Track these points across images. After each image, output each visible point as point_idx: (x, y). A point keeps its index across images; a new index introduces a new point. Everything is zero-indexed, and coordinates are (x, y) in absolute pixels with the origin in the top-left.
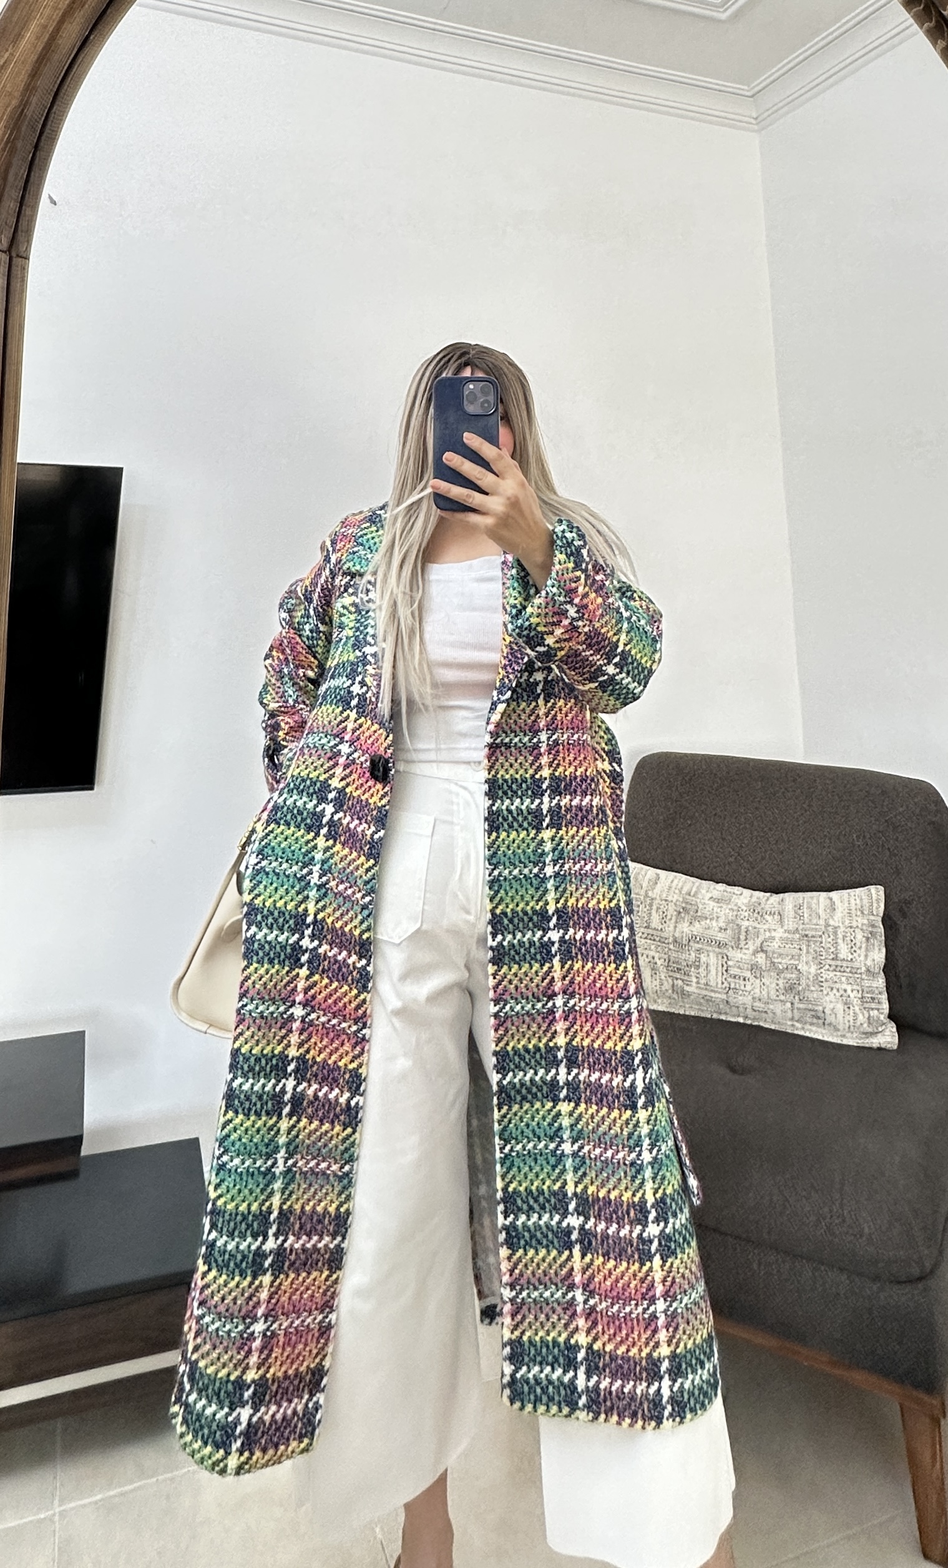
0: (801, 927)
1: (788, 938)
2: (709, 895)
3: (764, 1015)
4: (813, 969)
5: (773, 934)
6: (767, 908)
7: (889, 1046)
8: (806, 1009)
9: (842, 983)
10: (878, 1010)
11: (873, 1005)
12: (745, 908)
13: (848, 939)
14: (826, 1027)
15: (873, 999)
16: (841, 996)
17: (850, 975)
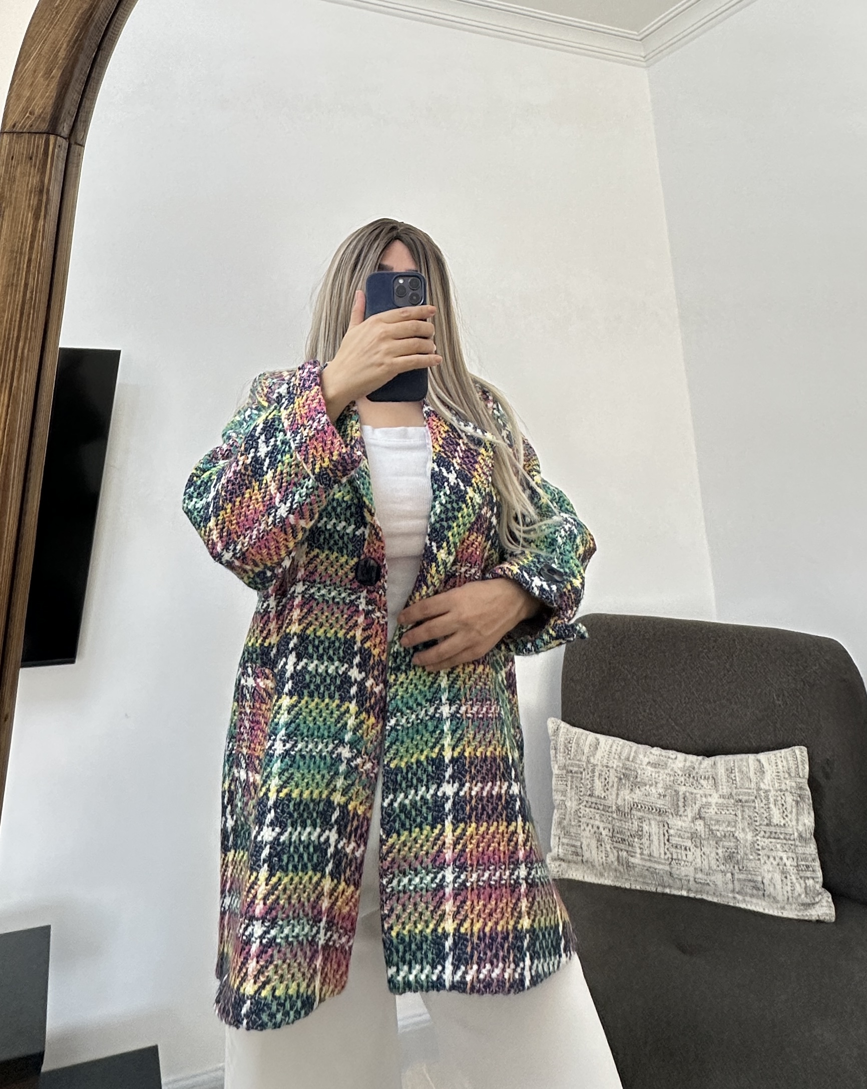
0: (735, 791)
1: (722, 804)
2: (646, 760)
4: (748, 836)
5: (709, 800)
6: (700, 771)
7: (826, 918)
8: (745, 880)
9: (777, 850)
10: (812, 878)
11: (808, 874)
12: (678, 772)
13: (779, 803)
14: (766, 898)
15: (807, 867)
16: (778, 865)
17: (785, 842)
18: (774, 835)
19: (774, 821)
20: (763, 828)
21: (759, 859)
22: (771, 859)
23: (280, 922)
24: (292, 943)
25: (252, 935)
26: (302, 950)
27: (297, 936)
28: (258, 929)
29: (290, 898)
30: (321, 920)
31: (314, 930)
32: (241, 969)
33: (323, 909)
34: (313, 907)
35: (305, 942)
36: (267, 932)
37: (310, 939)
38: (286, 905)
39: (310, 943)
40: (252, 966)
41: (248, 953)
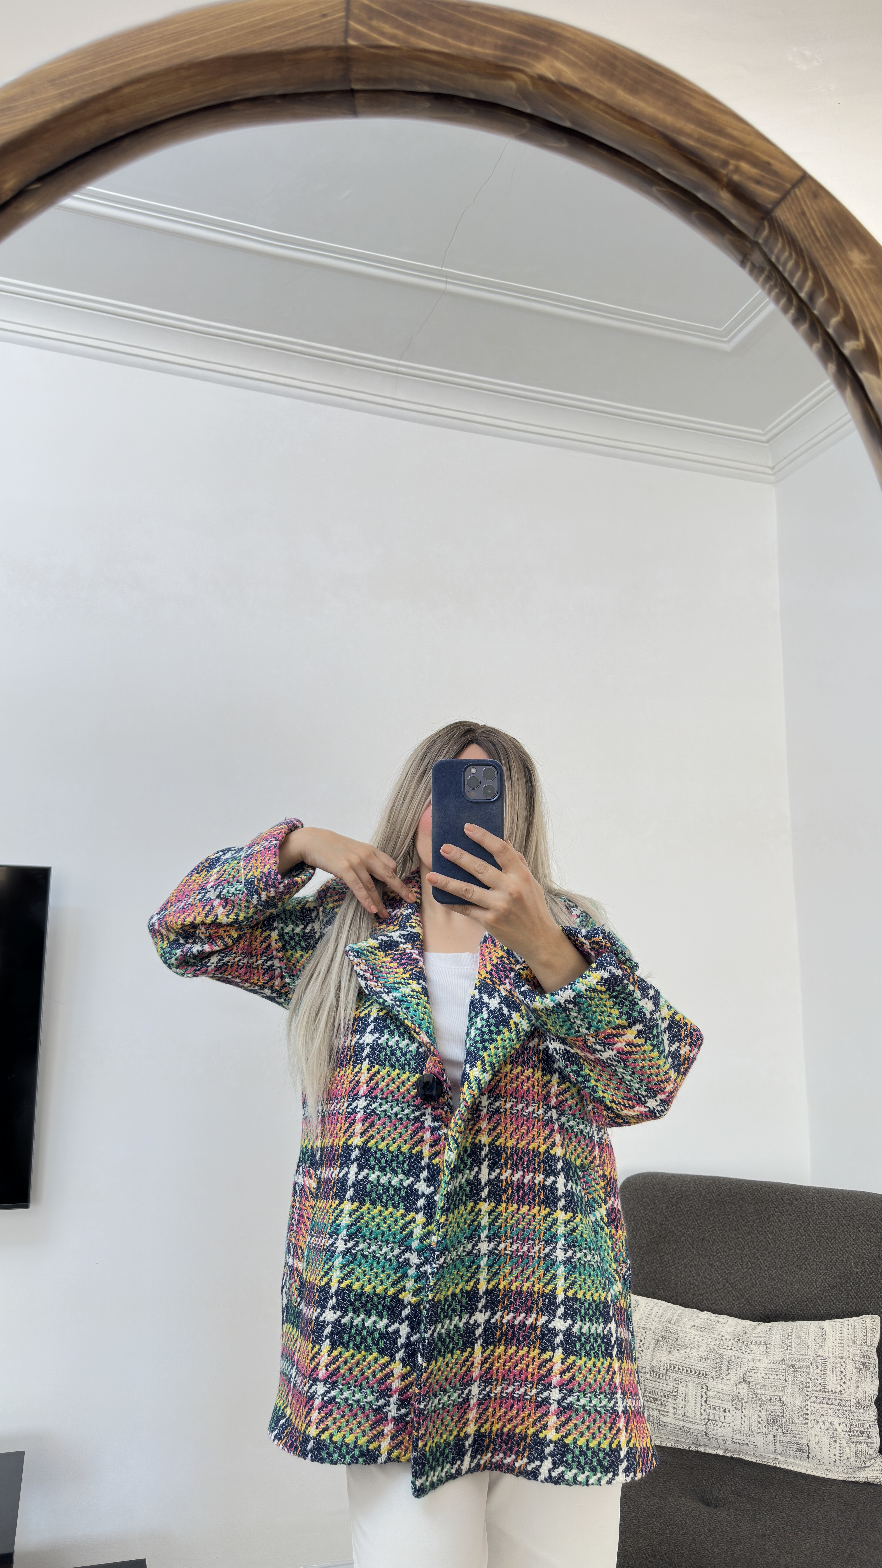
0: (788, 1357)
1: (773, 1369)
3: (745, 1448)
4: (799, 1401)
5: (758, 1364)
6: (754, 1337)
8: (789, 1442)
9: (829, 1416)
10: (867, 1443)
11: (861, 1439)
12: (726, 1337)
13: (838, 1370)
14: (811, 1460)
15: (864, 1434)
16: (828, 1429)
17: (838, 1407)
18: (826, 1400)
19: (829, 1388)
20: (816, 1394)
21: (807, 1423)
22: (821, 1424)
23: (340, 1386)
24: (352, 1405)
25: (315, 1392)
26: (363, 1413)
27: (358, 1401)
28: (321, 1388)
29: (351, 1369)
30: (391, 1396)
31: (381, 1402)
32: (306, 1417)
33: (394, 1388)
34: (380, 1383)
35: (367, 1407)
36: (328, 1392)
37: (374, 1407)
38: (347, 1374)
39: (375, 1411)
40: (315, 1415)
41: (312, 1406)
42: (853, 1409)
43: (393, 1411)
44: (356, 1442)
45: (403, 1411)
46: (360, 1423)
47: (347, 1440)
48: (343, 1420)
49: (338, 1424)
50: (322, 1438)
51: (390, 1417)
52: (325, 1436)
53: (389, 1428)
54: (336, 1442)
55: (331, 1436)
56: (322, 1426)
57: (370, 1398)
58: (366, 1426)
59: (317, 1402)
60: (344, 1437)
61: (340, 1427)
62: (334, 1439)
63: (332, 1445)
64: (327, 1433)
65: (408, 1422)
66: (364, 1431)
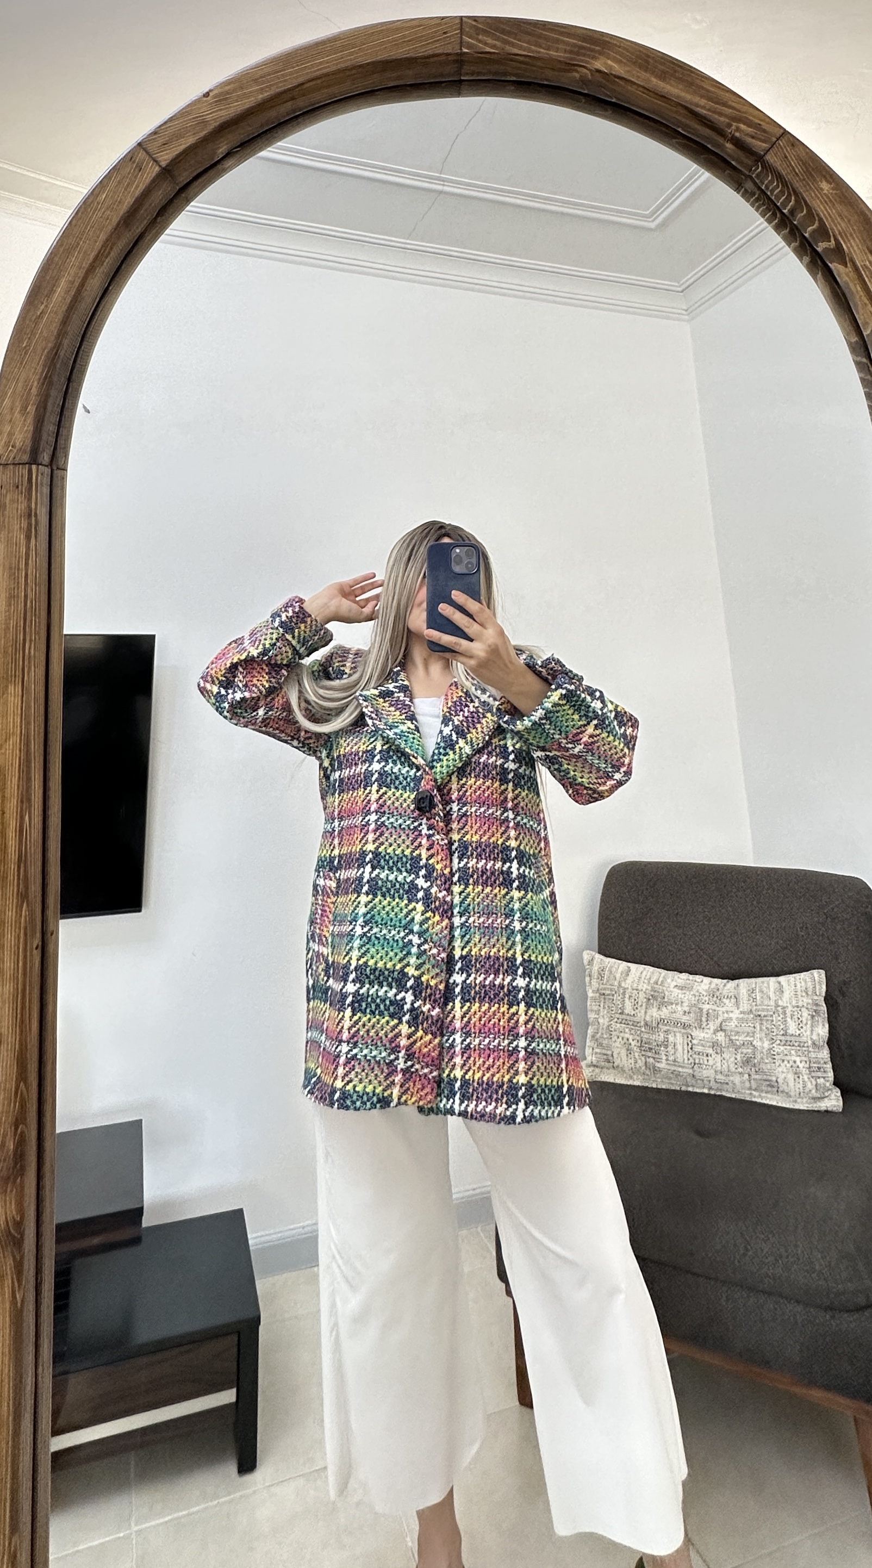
0: (755, 1008)
1: (742, 1019)
2: (674, 983)
3: (725, 1086)
4: (766, 1045)
5: (731, 1015)
6: (725, 992)
7: (835, 1109)
8: (762, 1079)
9: (792, 1055)
10: (824, 1078)
11: (819, 1074)
12: (705, 994)
13: (796, 1017)
14: (782, 1094)
15: (819, 1068)
16: (792, 1067)
17: (798, 1048)
18: (789, 1043)
19: (790, 1032)
20: (779, 1037)
21: (774, 1063)
22: (786, 1062)
23: (360, 1046)
24: (369, 1061)
25: (340, 1051)
26: (379, 1067)
27: (375, 1057)
28: (345, 1048)
29: (368, 1031)
30: (399, 1052)
31: (392, 1057)
32: (333, 1073)
33: (402, 1045)
34: (391, 1042)
35: (382, 1062)
36: (351, 1050)
37: (387, 1061)
38: (365, 1036)
39: (387, 1064)
40: (341, 1071)
41: (338, 1062)
42: (811, 1049)
43: (401, 1064)
44: (374, 1091)
45: (409, 1063)
46: (376, 1075)
47: (367, 1090)
48: (363, 1074)
49: (359, 1077)
50: (347, 1089)
51: (399, 1069)
52: (349, 1087)
53: (398, 1078)
54: (359, 1092)
55: (355, 1086)
56: (347, 1079)
57: (384, 1054)
58: (382, 1078)
59: (342, 1059)
60: (365, 1087)
61: (361, 1079)
62: (357, 1089)
63: (355, 1094)
64: (351, 1085)
65: (412, 1073)
66: (380, 1082)
